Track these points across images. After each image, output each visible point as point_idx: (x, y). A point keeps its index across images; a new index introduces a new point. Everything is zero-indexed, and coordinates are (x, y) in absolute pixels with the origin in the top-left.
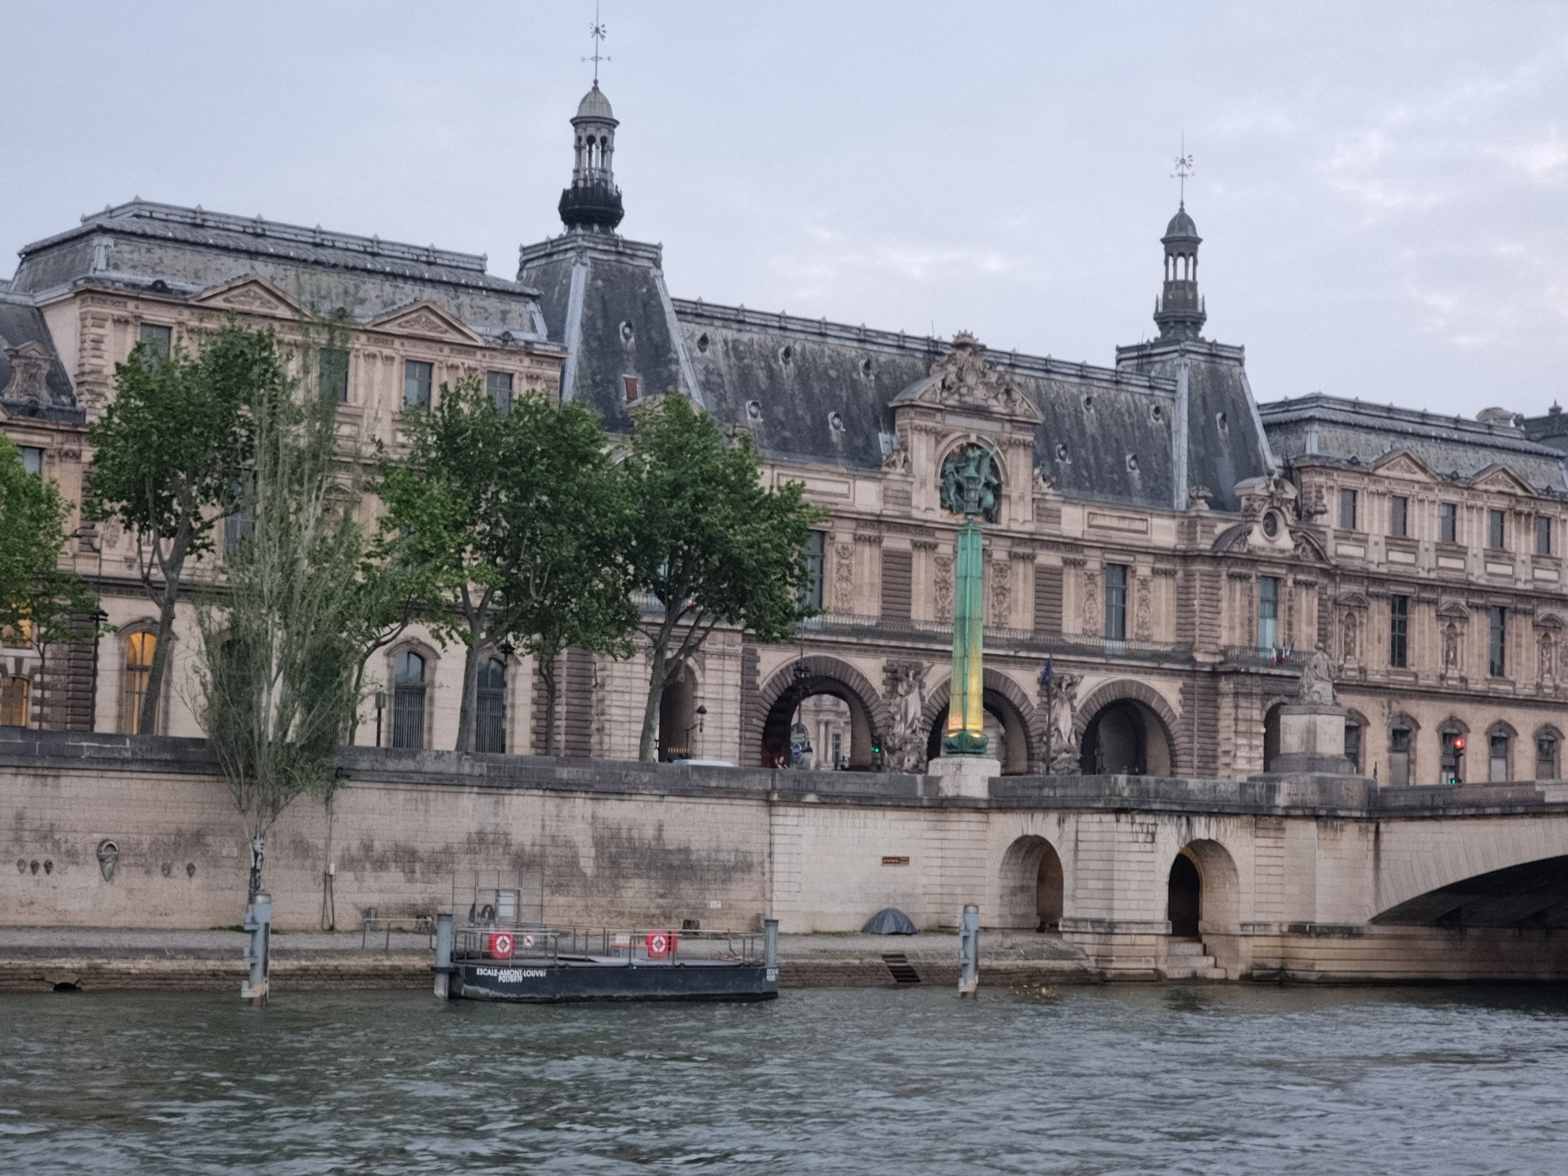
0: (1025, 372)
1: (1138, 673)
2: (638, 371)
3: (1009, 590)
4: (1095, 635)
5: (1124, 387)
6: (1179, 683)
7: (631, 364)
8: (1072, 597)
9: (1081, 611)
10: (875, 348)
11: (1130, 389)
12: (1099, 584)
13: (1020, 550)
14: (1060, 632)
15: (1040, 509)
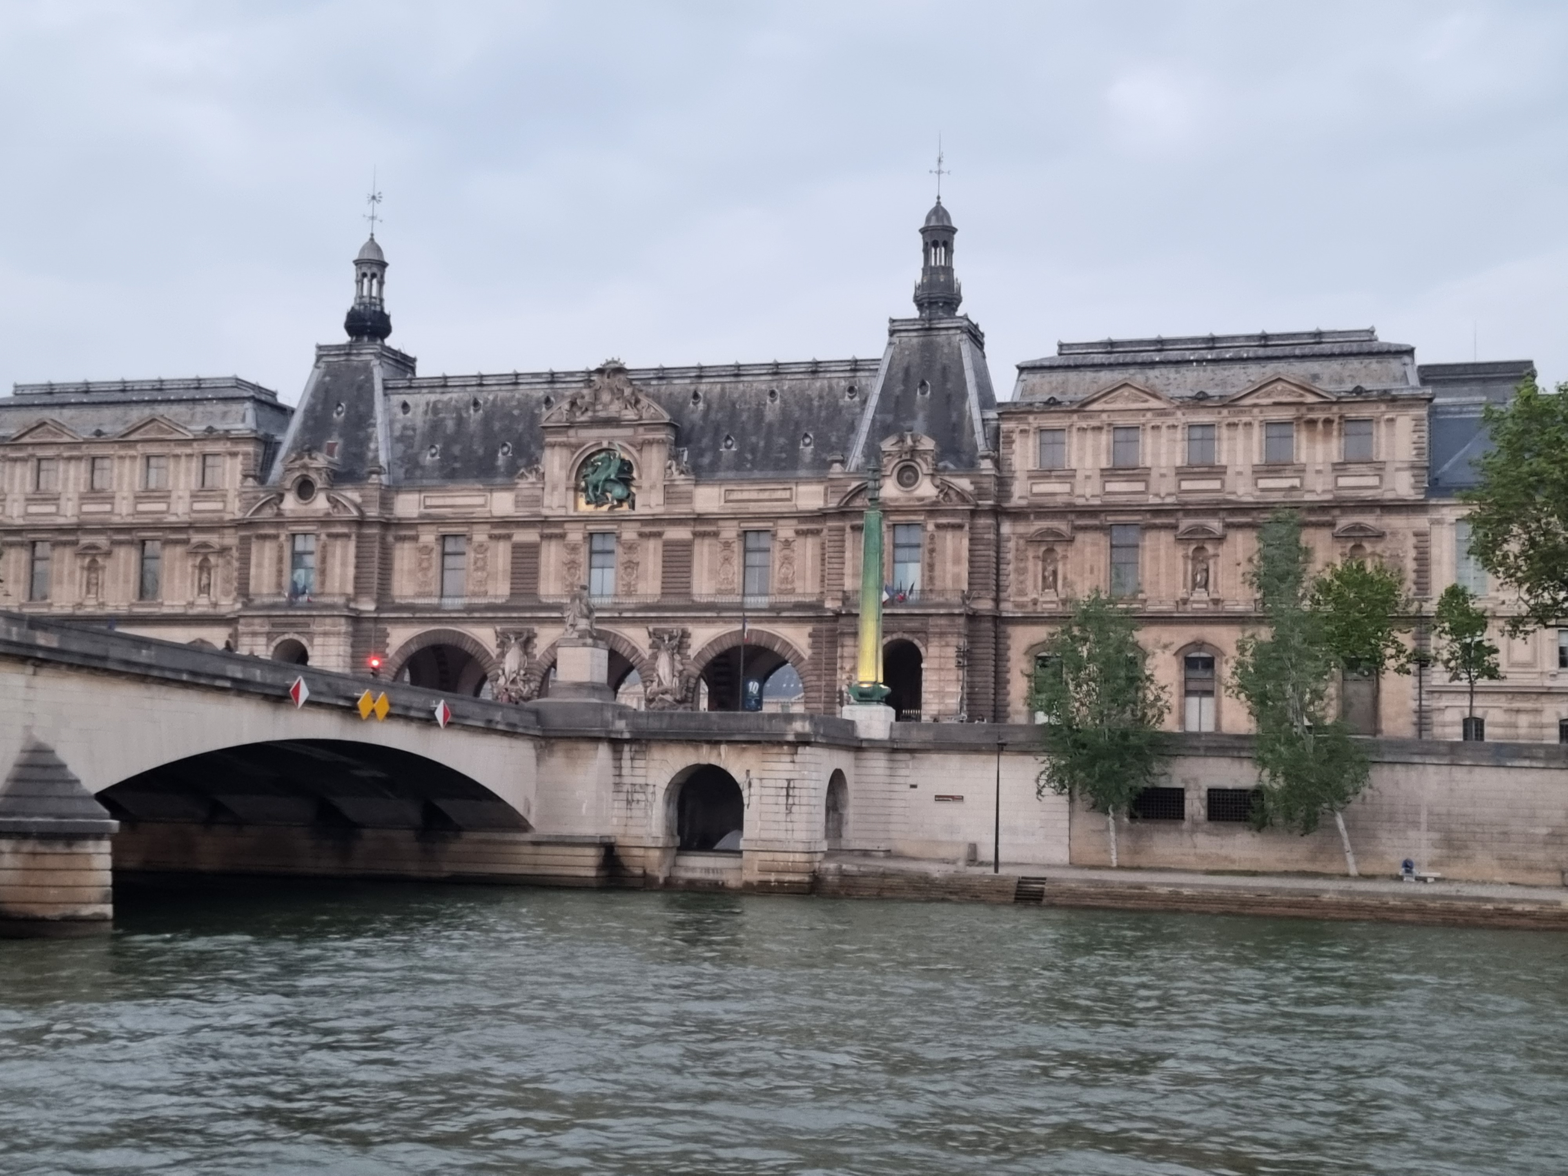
0: (712, 380)
1: (760, 622)
2: (341, 436)
3: (638, 564)
4: (731, 592)
5: (821, 375)
6: (808, 629)
7: (337, 433)
8: (706, 563)
9: (713, 573)
10: (564, 386)
11: (828, 375)
12: (736, 549)
13: (647, 529)
14: (689, 594)
15: (670, 494)
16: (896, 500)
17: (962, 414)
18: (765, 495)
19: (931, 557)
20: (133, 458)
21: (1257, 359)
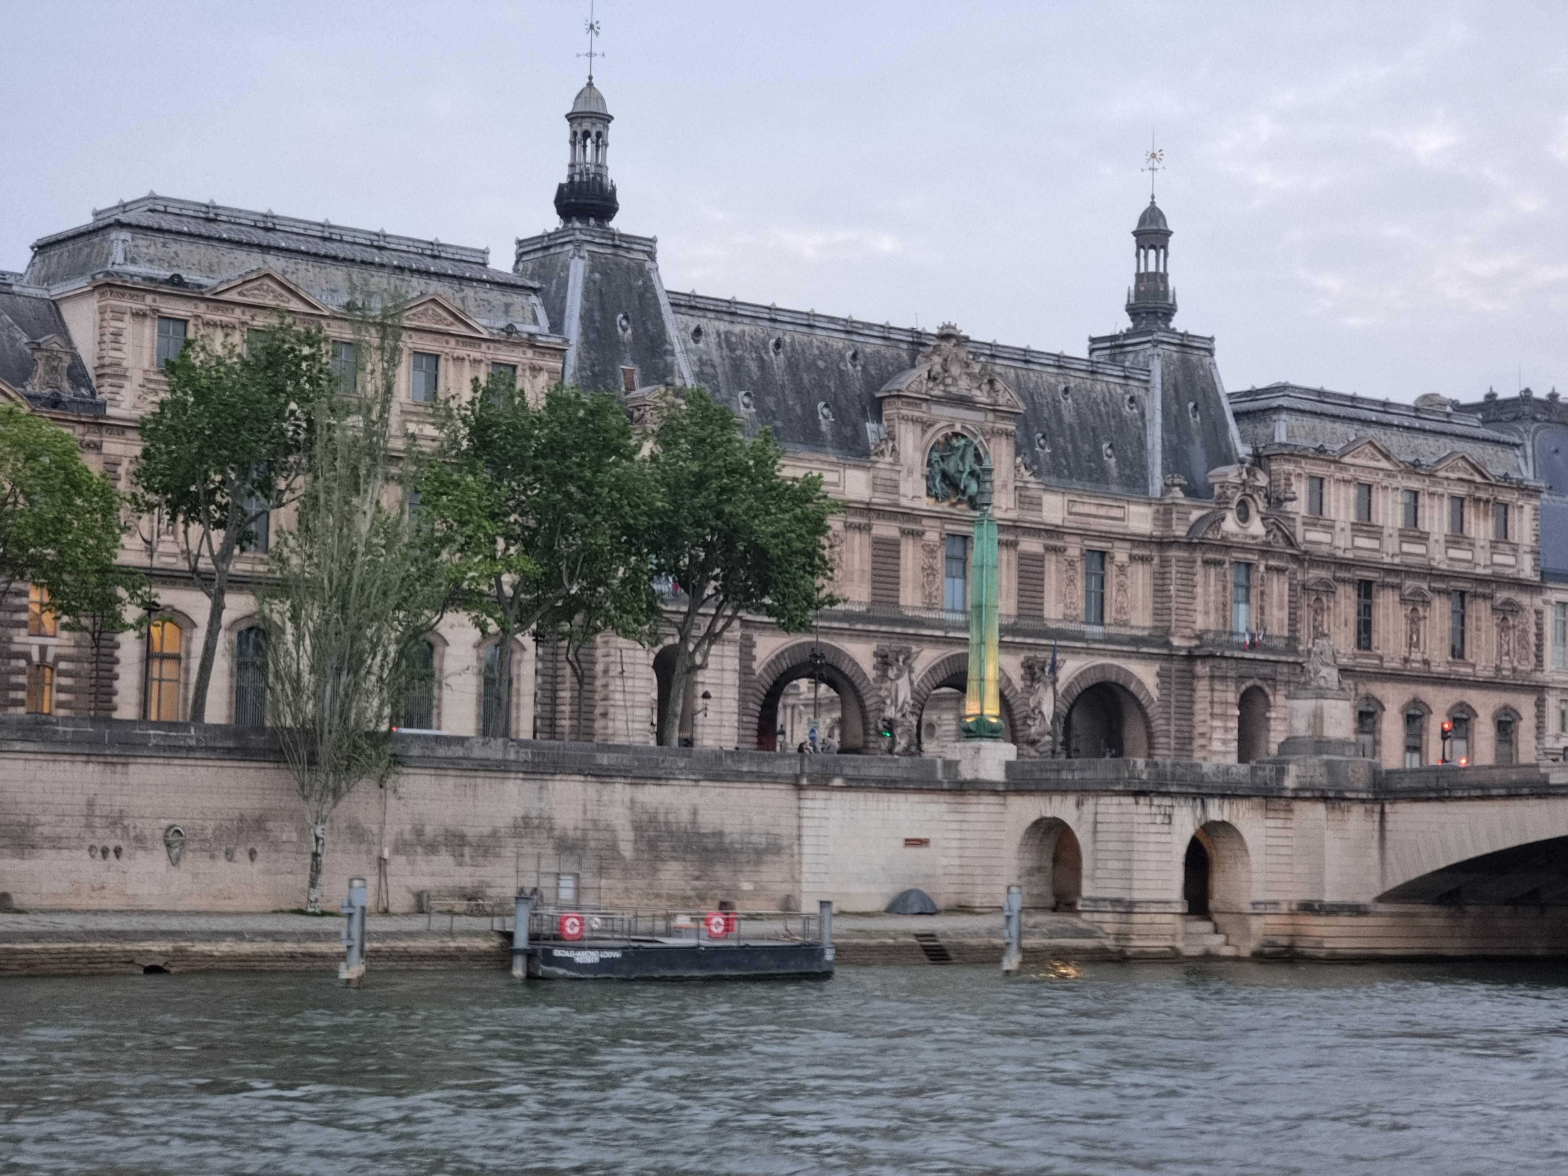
1: (1116, 657)
2: (635, 361)
4: (1074, 620)
5: (1099, 377)
6: (1156, 667)
7: (628, 356)
8: (1054, 583)
9: (1062, 596)
10: (861, 339)
11: (1106, 378)
12: (1079, 570)
13: (1005, 537)
14: (1044, 618)
15: (1024, 497)
16: (1236, 535)
18: (1102, 512)
19: (1262, 600)
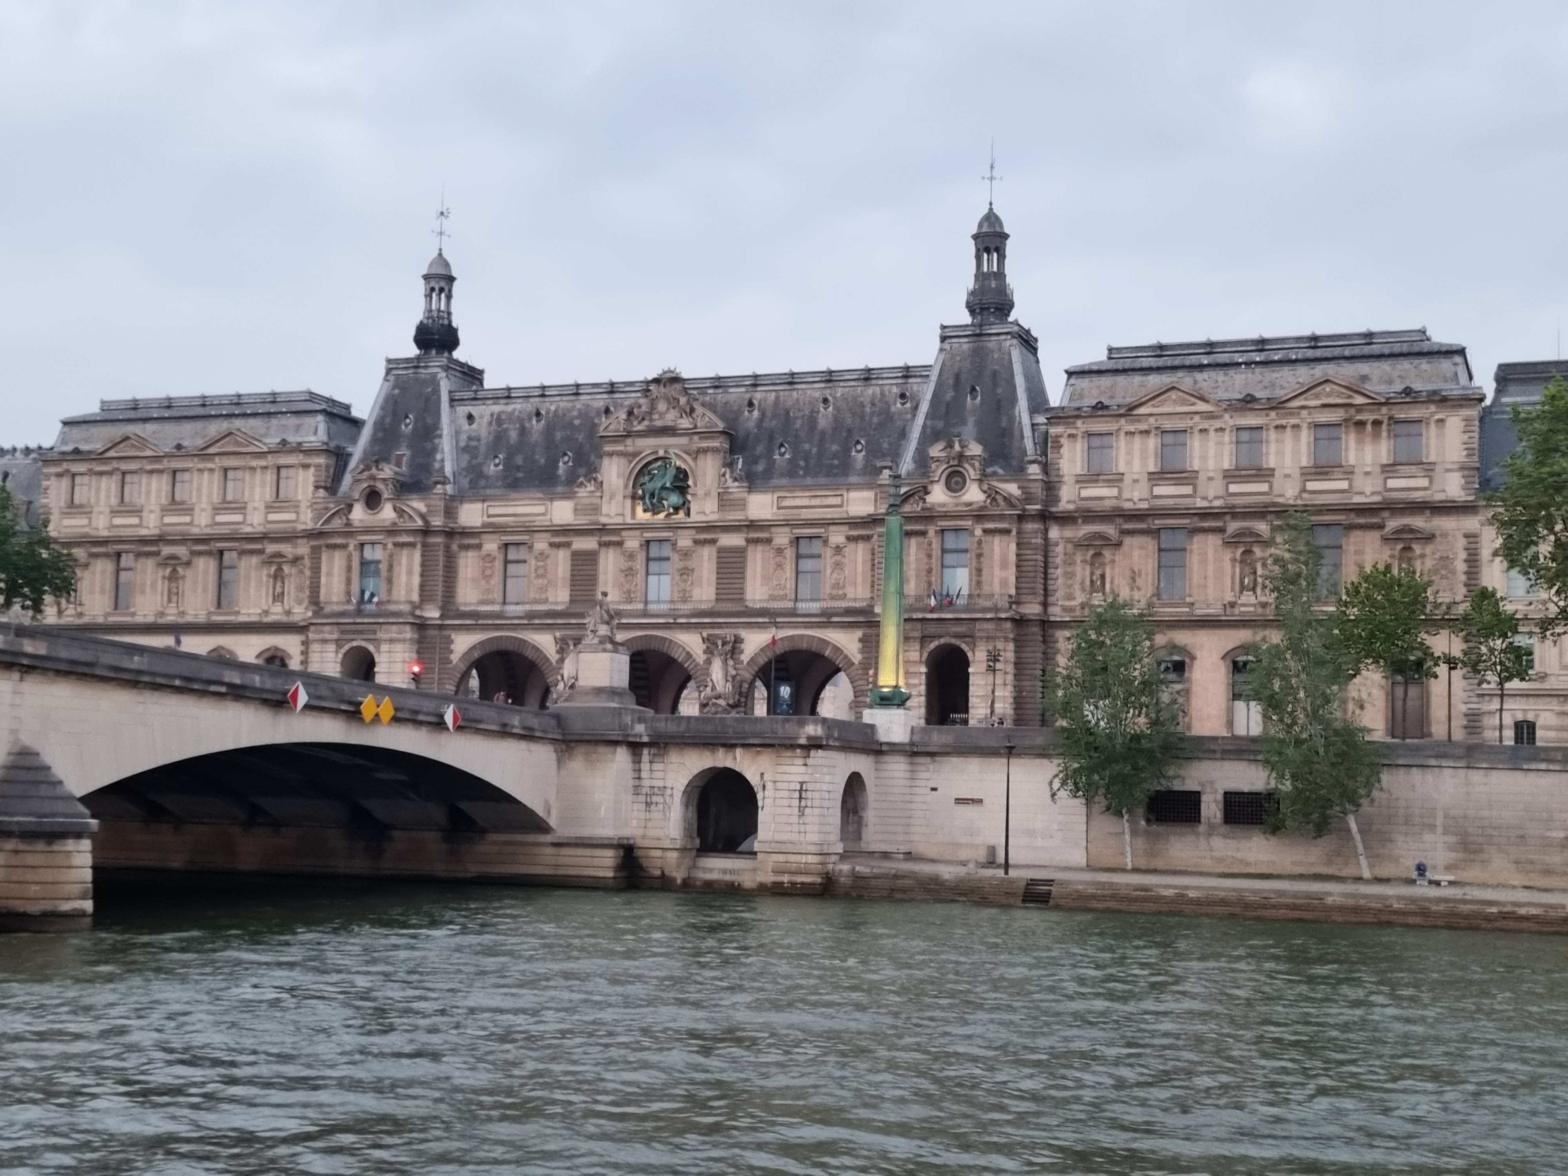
0: (767, 388)
1: (812, 627)
2: (408, 447)
3: (693, 570)
4: (783, 598)
5: (874, 382)
6: (859, 633)
7: (405, 444)
8: (759, 569)
9: (766, 579)
10: (623, 395)
11: (880, 382)
12: (788, 556)
13: (702, 536)
14: (742, 600)
15: (724, 501)
16: (944, 505)
17: (1011, 419)
18: (817, 502)
19: (979, 562)
20: (211, 470)
21: (1306, 361)
